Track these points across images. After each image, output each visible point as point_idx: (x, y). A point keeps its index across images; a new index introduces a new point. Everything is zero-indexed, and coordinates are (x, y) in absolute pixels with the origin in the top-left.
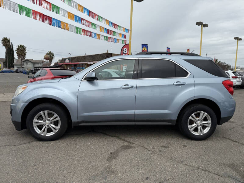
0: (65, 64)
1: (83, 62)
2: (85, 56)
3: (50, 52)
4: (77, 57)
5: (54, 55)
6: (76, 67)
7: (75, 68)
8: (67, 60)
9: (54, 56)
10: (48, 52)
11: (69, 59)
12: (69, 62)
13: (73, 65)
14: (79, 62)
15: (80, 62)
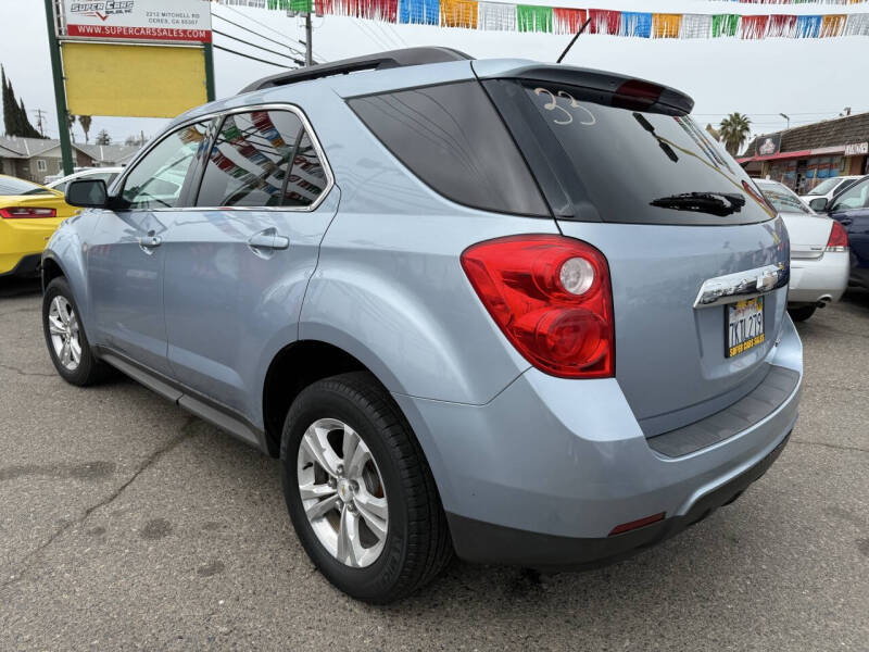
0: (759, 159)
1: (828, 145)
2: (843, 120)
3: (737, 115)
4: (810, 127)
5: (750, 126)
6: (805, 172)
7: (799, 176)
8: (768, 141)
9: (748, 129)
10: (728, 118)
11: (775, 138)
12: (775, 151)
13: (794, 163)
14: (812, 147)
15: (817, 146)
